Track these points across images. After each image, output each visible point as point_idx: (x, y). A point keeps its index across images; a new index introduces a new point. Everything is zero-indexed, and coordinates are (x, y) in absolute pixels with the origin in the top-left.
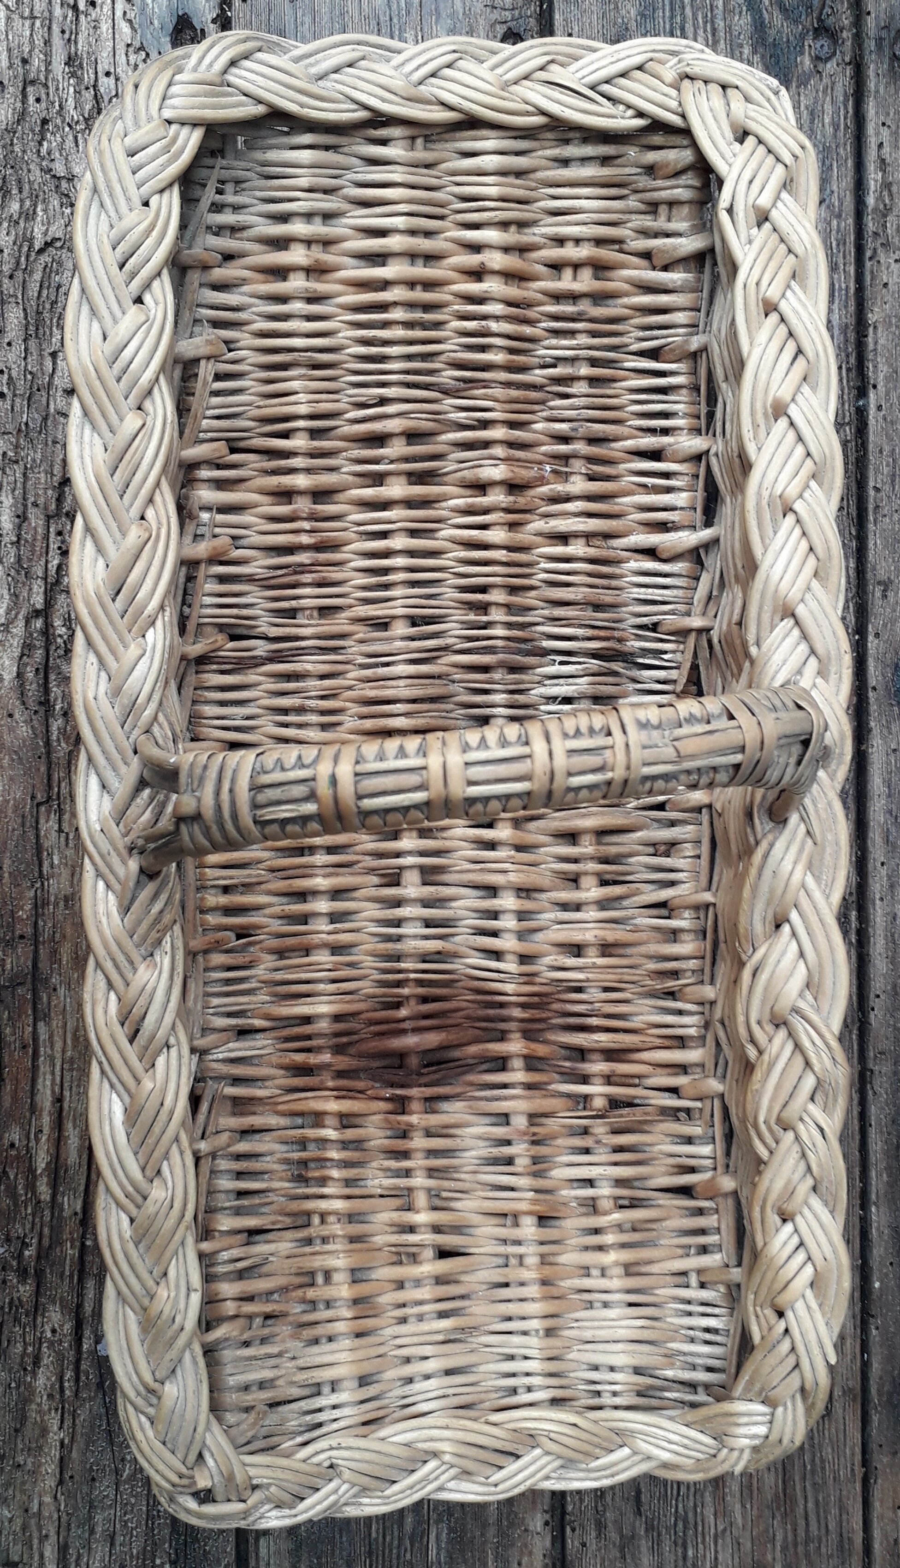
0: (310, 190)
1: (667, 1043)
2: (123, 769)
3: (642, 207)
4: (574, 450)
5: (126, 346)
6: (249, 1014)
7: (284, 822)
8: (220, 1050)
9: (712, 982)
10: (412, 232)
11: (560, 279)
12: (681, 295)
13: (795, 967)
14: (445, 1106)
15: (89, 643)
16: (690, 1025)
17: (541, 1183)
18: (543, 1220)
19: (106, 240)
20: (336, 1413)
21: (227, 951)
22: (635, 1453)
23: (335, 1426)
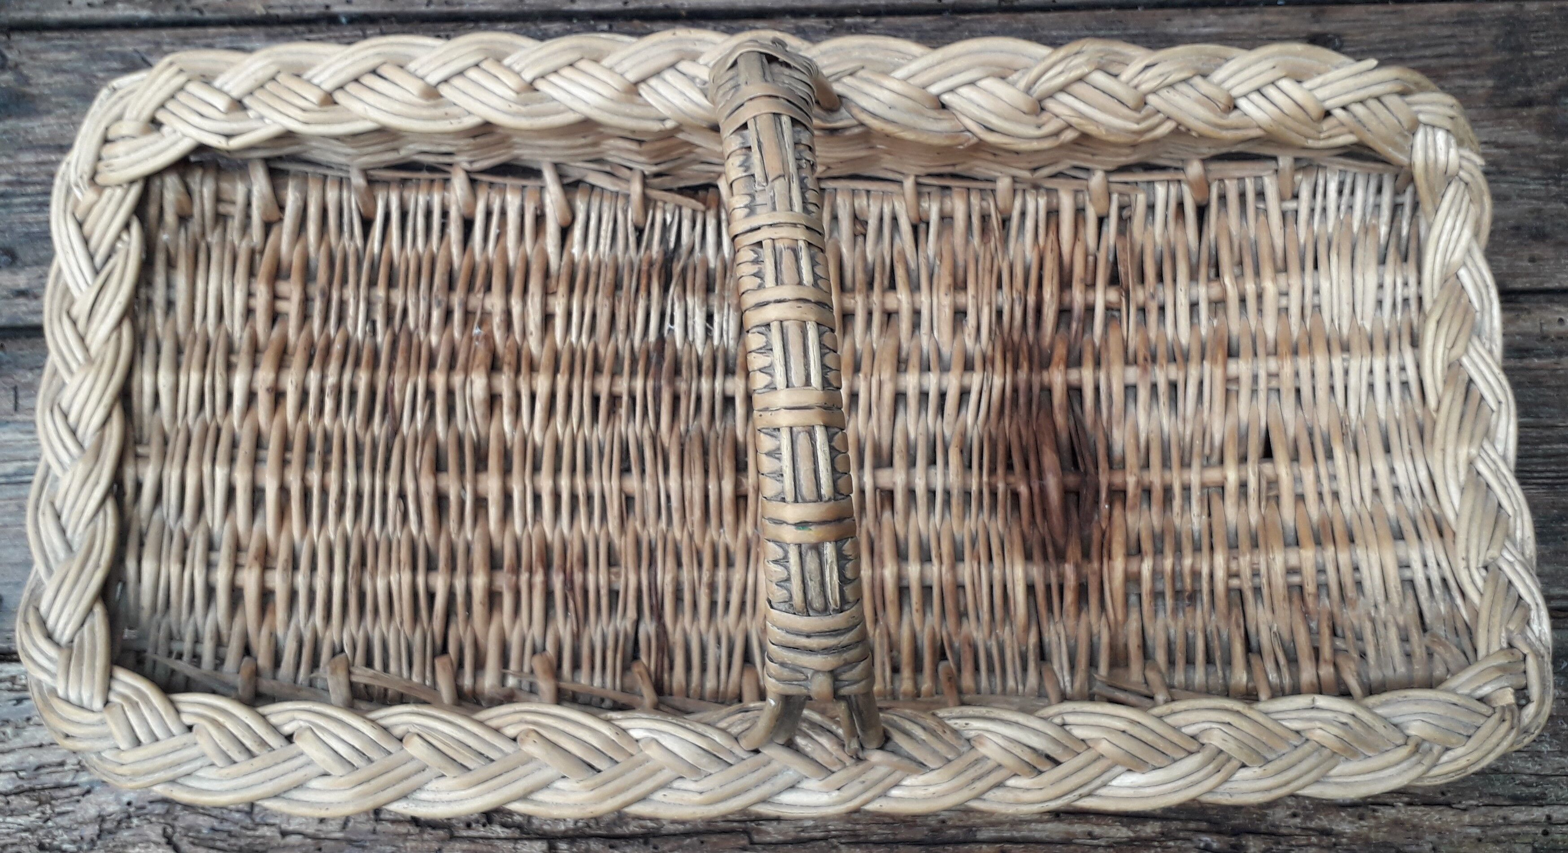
0: (183, 563)
1: (1053, 227)
2: (775, 766)
3: (218, 231)
4: (460, 304)
5: (336, 752)
6: (1024, 648)
7: (843, 580)
8: (1060, 679)
9: (993, 180)
10: (232, 460)
11: (287, 314)
12: (310, 193)
13: (985, 90)
14: (1117, 449)
15: (643, 799)
16: (1035, 204)
17: (1195, 354)
18: (1232, 353)
19: (225, 771)
20: (1432, 563)
21: (959, 670)
22: (1464, 264)
23: (1444, 564)
